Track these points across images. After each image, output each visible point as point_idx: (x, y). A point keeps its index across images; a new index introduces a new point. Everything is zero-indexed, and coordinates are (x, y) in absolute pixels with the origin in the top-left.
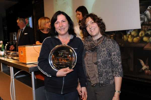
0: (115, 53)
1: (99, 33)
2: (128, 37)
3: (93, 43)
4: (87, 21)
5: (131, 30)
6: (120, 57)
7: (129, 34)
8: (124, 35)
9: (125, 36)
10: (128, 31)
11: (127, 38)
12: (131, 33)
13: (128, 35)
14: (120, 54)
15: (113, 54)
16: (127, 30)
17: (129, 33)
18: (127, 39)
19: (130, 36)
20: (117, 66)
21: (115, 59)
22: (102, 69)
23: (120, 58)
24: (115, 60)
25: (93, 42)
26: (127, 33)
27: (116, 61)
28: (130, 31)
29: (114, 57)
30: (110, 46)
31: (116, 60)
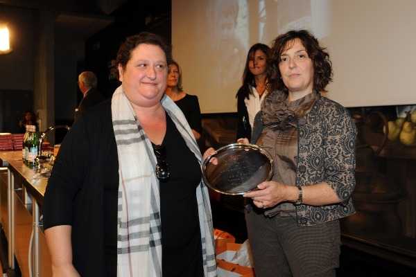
0: (338, 137)
1: (308, 85)
2: (402, 128)
3: (285, 108)
4: (287, 48)
5: (412, 105)
6: (352, 151)
7: (402, 118)
8: (389, 120)
9: (390, 124)
10: (402, 107)
11: (398, 131)
12: (409, 115)
13: (399, 122)
14: (352, 144)
15: (329, 140)
16: (399, 106)
17: (404, 115)
18: (396, 134)
19: (406, 125)
20: (337, 171)
21: (336, 152)
22: (307, 180)
23: (349, 155)
24: (334, 156)
25: (286, 105)
26: (398, 116)
27: (336, 160)
28: (408, 109)
29: (332, 149)
30: (327, 117)
31: (337, 157)
